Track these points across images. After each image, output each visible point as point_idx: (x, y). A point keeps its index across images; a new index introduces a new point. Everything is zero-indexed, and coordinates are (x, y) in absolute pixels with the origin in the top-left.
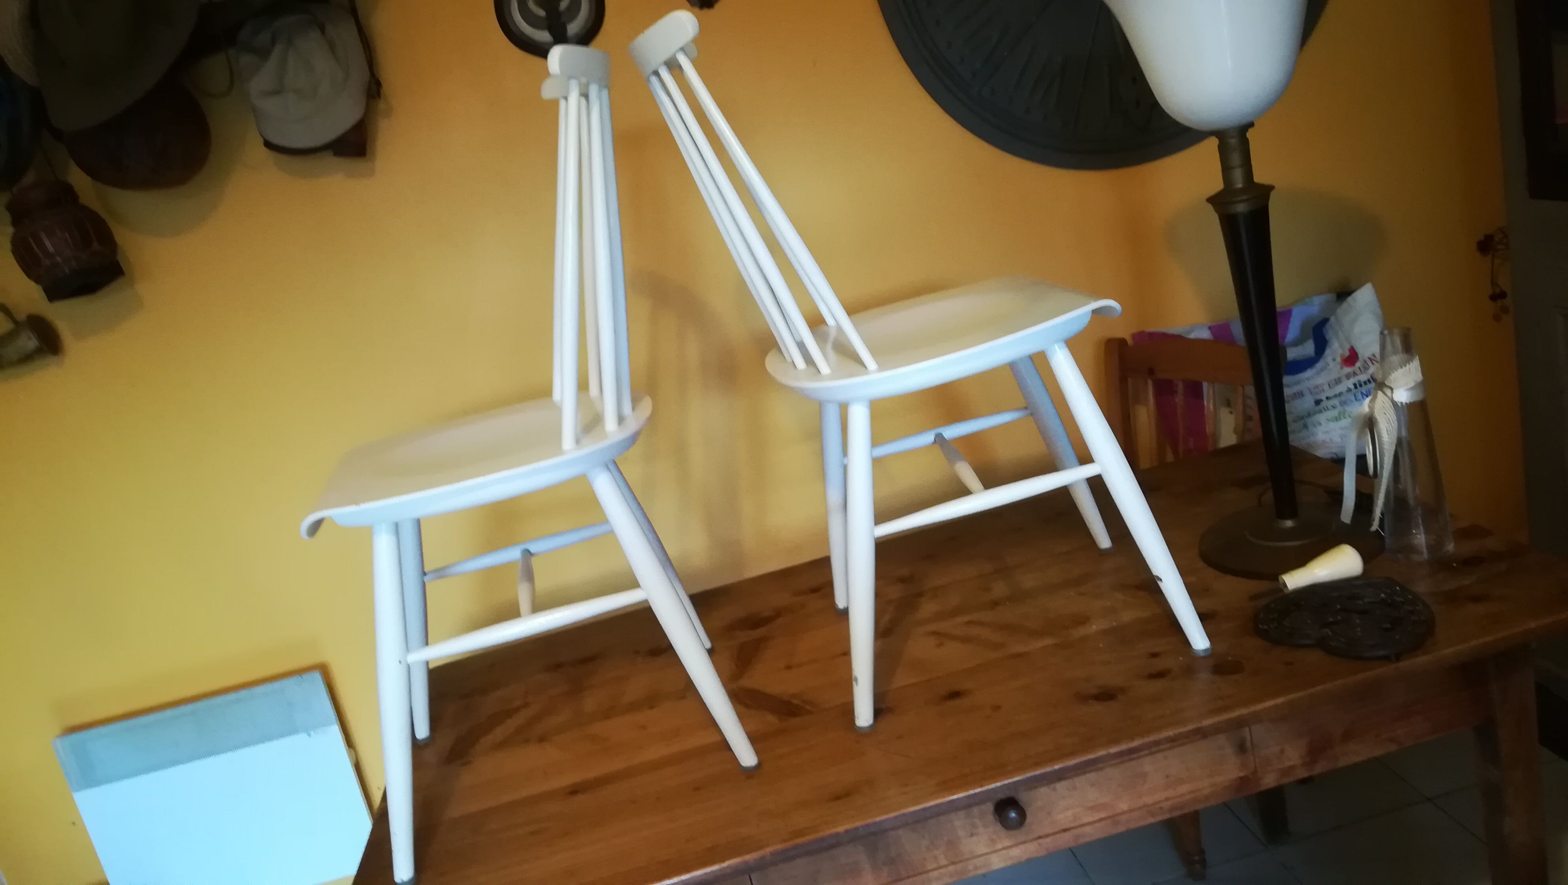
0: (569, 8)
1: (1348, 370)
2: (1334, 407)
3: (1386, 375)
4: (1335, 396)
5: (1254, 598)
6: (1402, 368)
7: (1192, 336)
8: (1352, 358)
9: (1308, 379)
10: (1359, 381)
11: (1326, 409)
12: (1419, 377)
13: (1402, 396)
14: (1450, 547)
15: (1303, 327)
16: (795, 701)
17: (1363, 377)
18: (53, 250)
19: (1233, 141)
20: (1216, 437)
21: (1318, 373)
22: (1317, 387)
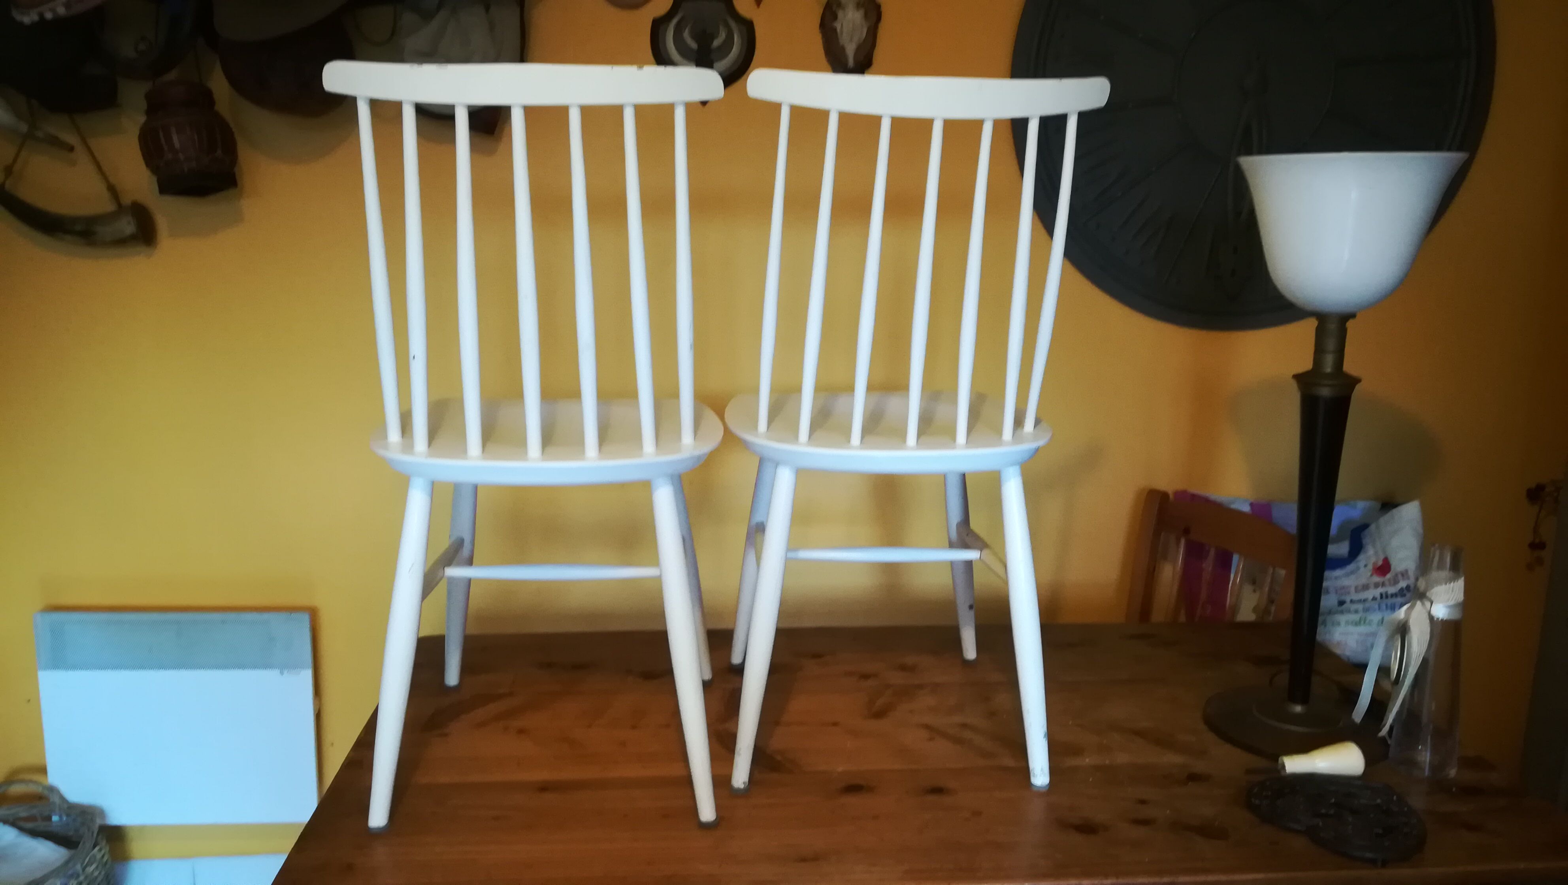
0: (719, 48)
1: (1377, 579)
2: (1356, 612)
3: (1429, 587)
4: (1360, 601)
5: (1249, 772)
6: (1446, 584)
7: (1233, 506)
8: (1384, 568)
9: (1336, 578)
10: (1386, 593)
11: (1349, 611)
12: (1460, 597)
13: (1440, 611)
14: (1453, 772)
15: (1342, 527)
16: (779, 758)
17: (1392, 590)
18: (178, 146)
19: (1332, 327)
20: (1235, 609)
21: (1347, 575)
22: (1343, 588)
